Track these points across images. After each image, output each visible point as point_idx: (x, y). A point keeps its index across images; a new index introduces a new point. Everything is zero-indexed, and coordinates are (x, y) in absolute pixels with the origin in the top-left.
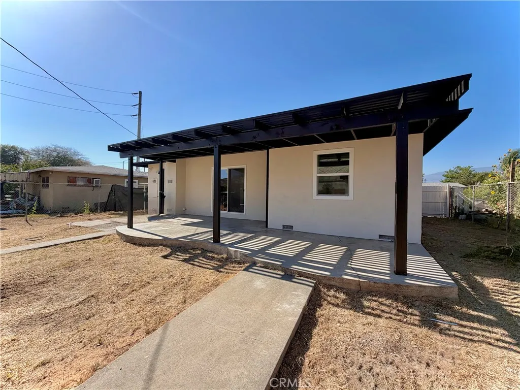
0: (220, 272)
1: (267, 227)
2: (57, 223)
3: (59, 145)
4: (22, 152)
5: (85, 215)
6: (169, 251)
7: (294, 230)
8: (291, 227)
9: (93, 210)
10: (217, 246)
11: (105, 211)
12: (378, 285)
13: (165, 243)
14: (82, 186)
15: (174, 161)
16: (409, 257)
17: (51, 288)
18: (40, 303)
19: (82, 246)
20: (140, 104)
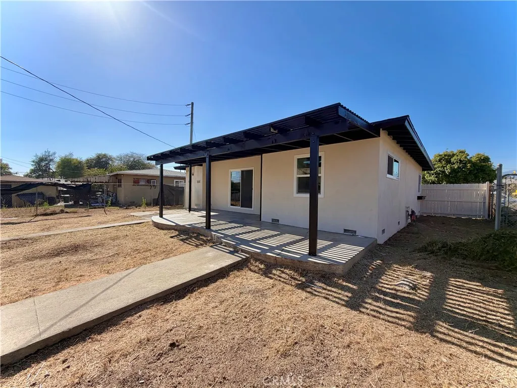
0: (185, 242)
1: (261, 220)
2: (122, 213)
3: (135, 152)
4: (110, 159)
5: (142, 208)
6: (177, 233)
7: (280, 223)
8: (278, 221)
9: (148, 205)
10: (207, 231)
11: (156, 206)
12: (287, 260)
13: (176, 228)
14: (144, 185)
15: (201, 165)
16: (318, 241)
17: (100, 249)
18: (91, 254)
19: (129, 228)
20: (192, 114)
